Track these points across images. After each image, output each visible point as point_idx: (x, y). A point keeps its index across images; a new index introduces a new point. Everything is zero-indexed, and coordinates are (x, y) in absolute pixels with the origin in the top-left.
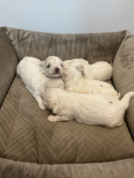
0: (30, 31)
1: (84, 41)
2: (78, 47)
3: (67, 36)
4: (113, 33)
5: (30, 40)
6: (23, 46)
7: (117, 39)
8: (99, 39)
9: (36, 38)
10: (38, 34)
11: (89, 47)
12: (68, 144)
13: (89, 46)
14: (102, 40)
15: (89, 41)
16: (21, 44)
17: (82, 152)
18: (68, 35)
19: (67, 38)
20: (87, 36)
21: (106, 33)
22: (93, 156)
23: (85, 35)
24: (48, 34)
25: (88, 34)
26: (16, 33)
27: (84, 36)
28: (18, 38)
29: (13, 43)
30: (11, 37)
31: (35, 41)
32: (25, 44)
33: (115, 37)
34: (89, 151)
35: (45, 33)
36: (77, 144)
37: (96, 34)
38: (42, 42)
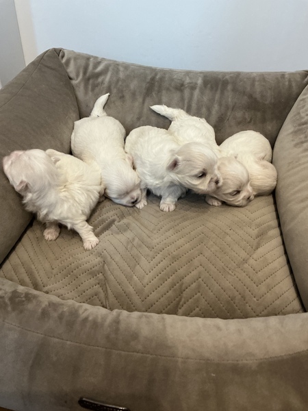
0: (110, 60)
1: (220, 86)
2: (205, 99)
3: (184, 75)
4: (283, 75)
5: (108, 78)
6: (93, 90)
7: (290, 86)
8: (253, 85)
9: (121, 75)
10: (126, 67)
11: (230, 100)
12: (166, 282)
13: (230, 97)
14: (258, 88)
15: (229, 87)
16: (90, 87)
17: (190, 300)
18: (188, 73)
19: (183, 80)
20: (227, 77)
21: (269, 74)
23: (224, 74)
24: (146, 68)
25: (231, 73)
26: (82, 62)
27: (220, 77)
28: (85, 73)
29: (74, 82)
30: (71, 70)
31: (118, 81)
32: (97, 86)
33: (287, 83)
34: (204, 300)
35: (140, 66)
36: (183, 284)
37: (248, 73)
38: (133, 85)
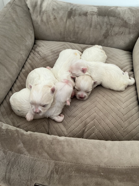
17: (90, 129)
19: (87, 10)
22: (100, 134)
23: (109, 7)
27: (107, 9)
34: (97, 129)
36: (86, 121)
